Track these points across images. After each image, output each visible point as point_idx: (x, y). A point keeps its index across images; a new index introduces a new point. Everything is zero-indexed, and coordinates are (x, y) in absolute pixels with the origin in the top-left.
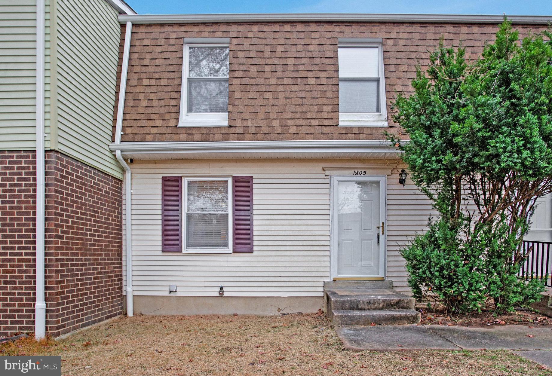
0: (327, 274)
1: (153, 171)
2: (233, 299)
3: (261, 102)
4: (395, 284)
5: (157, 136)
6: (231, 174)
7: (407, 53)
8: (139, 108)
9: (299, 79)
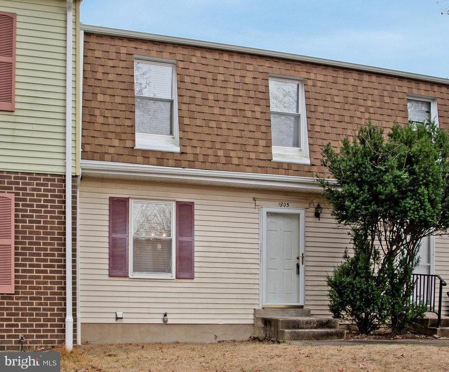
0: (257, 302)
1: (100, 190)
2: (176, 326)
3: (207, 130)
4: (312, 312)
5: (116, 156)
6: (174, 199)
7: (323, 95)
8: (96, 125)
9: (238, 111)
